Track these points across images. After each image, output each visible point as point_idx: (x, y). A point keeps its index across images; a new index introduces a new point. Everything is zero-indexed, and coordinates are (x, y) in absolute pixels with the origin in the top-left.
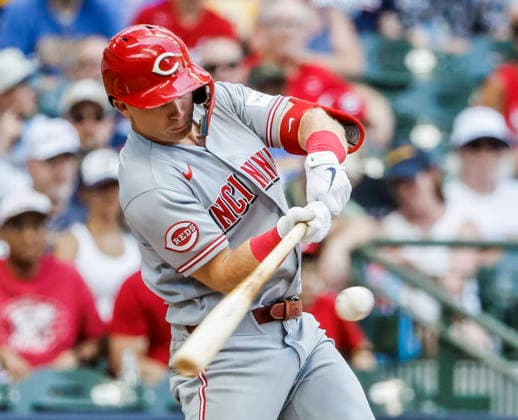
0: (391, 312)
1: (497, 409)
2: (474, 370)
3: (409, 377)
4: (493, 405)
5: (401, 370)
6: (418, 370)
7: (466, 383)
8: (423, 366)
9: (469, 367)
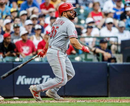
1: (93, 61)
6: (82, 55)
7: (89, 57)
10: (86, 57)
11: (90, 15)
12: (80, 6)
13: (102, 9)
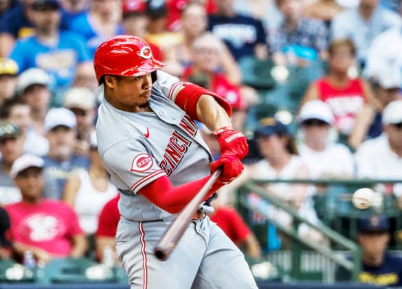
0: (264, 222)
1: (326, 279)
2: (313, 256)
3: (274, 260)
4: (324, 278)
5: (269, 257)
6: (280, 256)
7: (309, 264)
8: (283, 254)
9: (310, 254)
10: (296, 262)
11: (314, 91)
12: (270, 54)
13: (362, 65)
